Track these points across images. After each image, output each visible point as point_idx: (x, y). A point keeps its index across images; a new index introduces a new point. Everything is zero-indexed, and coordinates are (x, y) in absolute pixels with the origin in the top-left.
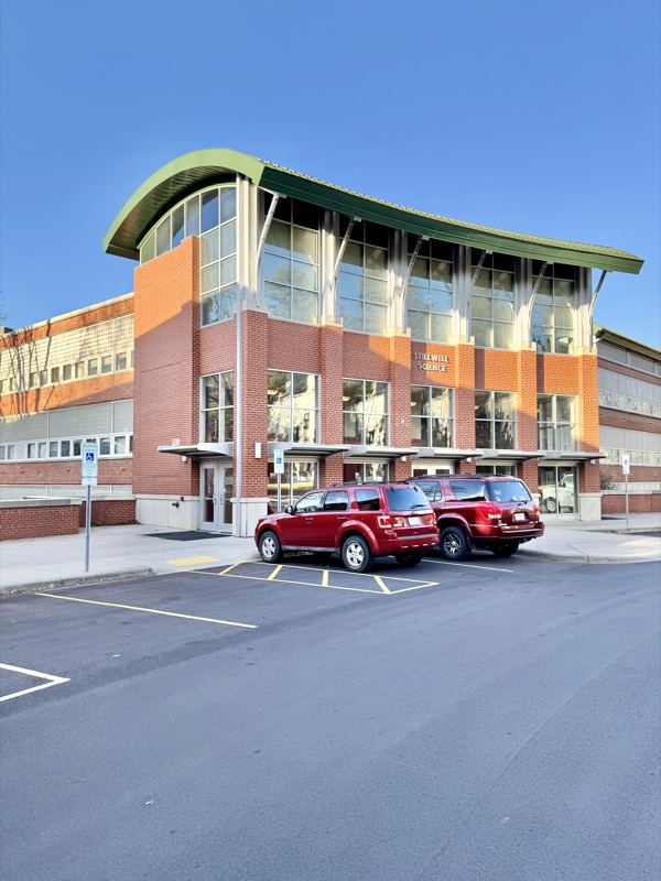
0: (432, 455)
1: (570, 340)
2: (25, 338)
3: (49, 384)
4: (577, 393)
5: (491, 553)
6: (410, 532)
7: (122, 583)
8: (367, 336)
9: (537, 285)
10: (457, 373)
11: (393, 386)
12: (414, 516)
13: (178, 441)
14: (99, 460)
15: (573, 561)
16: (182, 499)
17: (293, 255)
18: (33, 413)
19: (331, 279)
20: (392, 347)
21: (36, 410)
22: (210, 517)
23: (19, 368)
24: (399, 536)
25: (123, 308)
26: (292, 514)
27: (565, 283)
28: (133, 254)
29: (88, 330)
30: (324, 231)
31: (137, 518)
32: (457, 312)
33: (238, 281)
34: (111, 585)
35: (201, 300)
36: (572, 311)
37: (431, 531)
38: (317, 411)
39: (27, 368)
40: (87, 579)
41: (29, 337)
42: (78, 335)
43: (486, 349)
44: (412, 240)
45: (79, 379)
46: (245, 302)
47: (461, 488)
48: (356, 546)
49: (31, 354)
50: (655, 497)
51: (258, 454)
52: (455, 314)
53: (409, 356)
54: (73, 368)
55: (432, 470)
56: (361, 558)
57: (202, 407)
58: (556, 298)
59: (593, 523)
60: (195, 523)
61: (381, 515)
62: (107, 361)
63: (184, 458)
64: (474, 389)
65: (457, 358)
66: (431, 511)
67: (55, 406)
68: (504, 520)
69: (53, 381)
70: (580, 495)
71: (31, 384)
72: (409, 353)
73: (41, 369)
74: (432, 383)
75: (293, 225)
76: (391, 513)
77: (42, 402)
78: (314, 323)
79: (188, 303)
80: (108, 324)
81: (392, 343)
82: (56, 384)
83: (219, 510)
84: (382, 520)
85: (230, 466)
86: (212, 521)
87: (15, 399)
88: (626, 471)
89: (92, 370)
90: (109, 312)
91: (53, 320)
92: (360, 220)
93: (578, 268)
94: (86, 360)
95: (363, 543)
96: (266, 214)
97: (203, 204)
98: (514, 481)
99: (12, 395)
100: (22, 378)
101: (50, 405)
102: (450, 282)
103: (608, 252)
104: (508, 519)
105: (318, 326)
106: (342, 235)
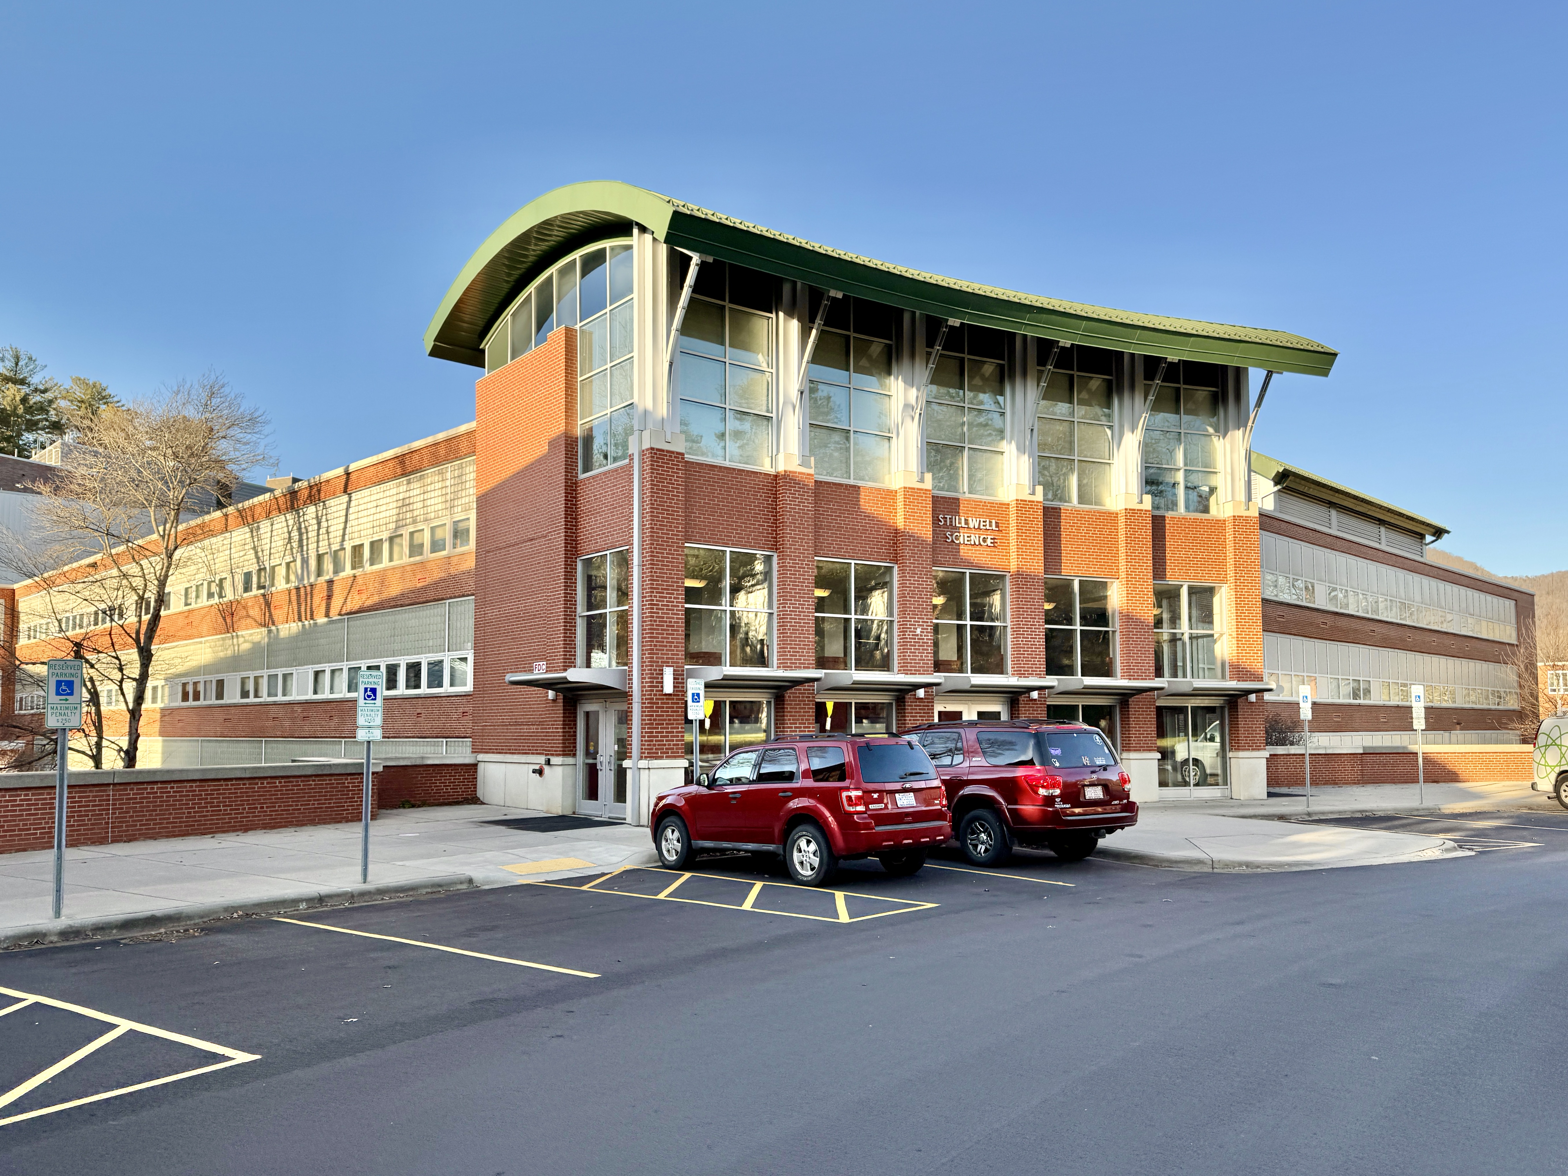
0: (967, 687)
1: (1212, 490)
2: (310, 496)
3: (348, 571)
4: (1224, 581)
5: (1052, 853)
6: (900, 817)
7: (422, 903)
8: (856, 488)
9: (1151, 398)
10: (1013, 548)
11: (902, 571)
12: (905, 790)
13: (543, 665)
14: (386, 699)
15: (1187, 869)
16: (548, 762)
17: (730, 353)
18: (322, 620)
19: (794, 394)
20: (900, 504)
21: (327, 615)
22: (592, 793)
23: (301, 546)
24: (877, 825)
25: (464, 445)
26: (709, 787)
27: (1202, 393)
28: (476, 358)
29: (409, 482)
30: (781, 314)
31: (480, 794)
32: (1014, 445)
33: (635, 400)
34: (401, 905)
35: (579, 432)
36: (1215, 439)
37: (938, 815)
38: (771, 614)
39: (312, 546)
40: (363, 894)
41: (316, 494)
42: (394, 491)
43: (1064, 506)
44: (934, 325)
45: (396, 563)
46: (646, 434)
47: (1011, 743)
48: (808, 842)
49: (319, 523)
50: (1368, 758)
51: (668, 688)
52: (1009, 448)
53: (929, 520)
54: (386, 546)
55: (970, 713)
56: (816, 861)
57: (581, 610)
58: (1185, 418)
59: (1252, 802)
60: (569, 802)
61: (848, 789)
62: (439, 534)
63: (551, 694)
64: (1042, 574)
65: (1013, 523)
66: (936, 783)
67: (356, 608)
68: (1064, 798)
69: (353, 568)
70: (1230, 754)
71: (319, 573)
72: (929, 514)
73: (335, 547)
74: (970, 565)
75: (728, 305)
76: (866, 786)
77: (336, 603)
78: (766, 467)
79: (559, 437)
80: (440, 473)
81: (900, 498)
82: (358, 572)
83: (606, 781)
84: (849, 798)
85: (624, 707)
86: (596, 799)
87: (294, 597)
88: (1306, 713)
89: (416, 549)
90: (442, 452)
91: (353, 467)
92: (840, 295)
93: (1224, 368)
94: (405, 532)
95: (820, 839)
96: (682, 288)
97: (584, 274)
98: (1085, 732)
99: (289, 591)
100: (305, 561)
101: (349, 607)
102: (1002, 393)
103: (1273, 339)
104: (1073, 794)
105: (772, 471)
106: (812, 321)
